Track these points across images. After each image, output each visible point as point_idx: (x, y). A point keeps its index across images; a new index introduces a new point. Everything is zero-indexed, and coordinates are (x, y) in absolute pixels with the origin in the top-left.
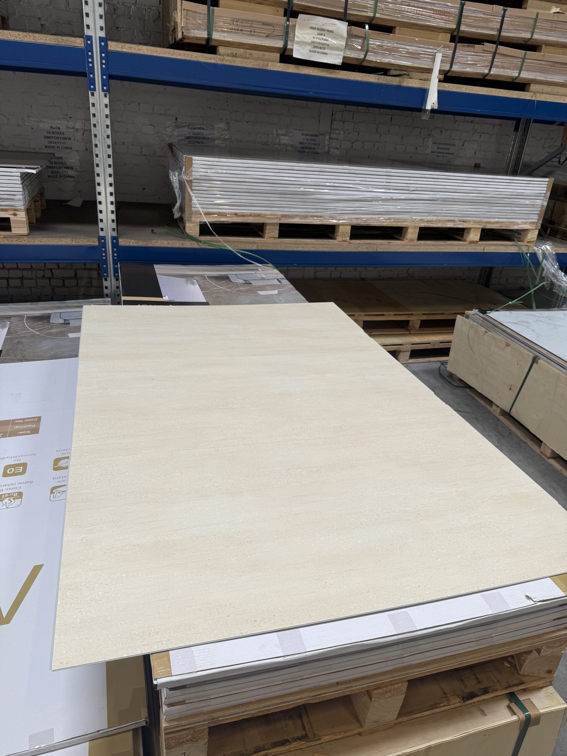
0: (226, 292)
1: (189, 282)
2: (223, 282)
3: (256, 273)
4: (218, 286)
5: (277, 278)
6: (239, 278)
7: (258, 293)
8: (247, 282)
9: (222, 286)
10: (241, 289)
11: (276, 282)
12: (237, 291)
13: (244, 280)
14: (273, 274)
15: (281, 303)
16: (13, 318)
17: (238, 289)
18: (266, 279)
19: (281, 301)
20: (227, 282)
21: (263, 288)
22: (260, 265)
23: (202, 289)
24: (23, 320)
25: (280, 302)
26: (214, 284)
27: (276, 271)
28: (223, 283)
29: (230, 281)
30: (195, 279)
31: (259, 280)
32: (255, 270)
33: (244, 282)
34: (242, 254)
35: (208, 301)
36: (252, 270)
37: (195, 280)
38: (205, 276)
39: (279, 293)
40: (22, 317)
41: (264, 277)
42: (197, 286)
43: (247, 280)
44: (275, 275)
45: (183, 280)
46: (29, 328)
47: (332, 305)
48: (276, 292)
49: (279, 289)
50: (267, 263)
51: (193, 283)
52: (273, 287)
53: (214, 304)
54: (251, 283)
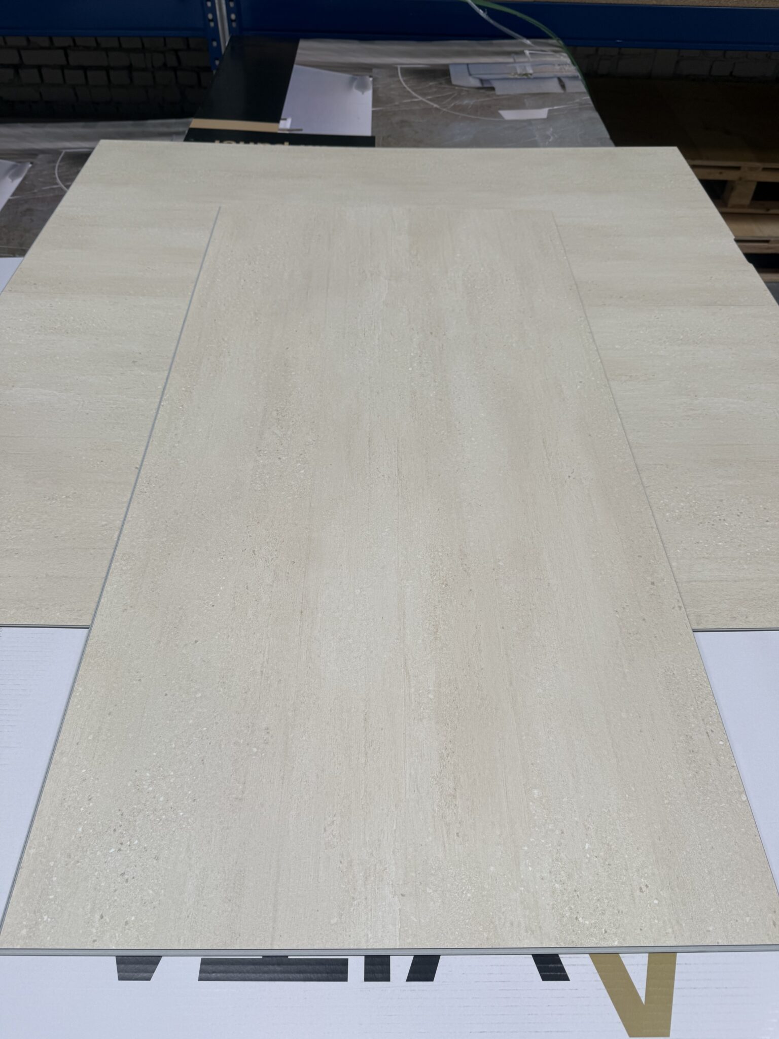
0: (428, 110)
1: (355, 84)
2: (431, 84)
3: (515, 62)
4: (414, 94)
5: (559, 74)
6: (470, 75)
7: (500, 116)
8: (486, 85)
9: (424, 95)
10: (466, 102)
11: (553, 87)
12: (455, 108)
13: (482, 81)
14: (554, 65)
15: (545, 146)
16: (41, 156)
17: (458, 102)
18: (535, 75)
19: (548, 137)
20: (441, 84)
21: (516, 102)
22: (528, 42)
23: (376, 101)
24: (55, 162)
25: (545, 142)
26: (408, 89)
27: (565, 58)
28: (430, 87)
29: (449, 82)
30: (371, 77)
31: (516, 79)
32: (517, 53)
33: (478, 84)
34: (490, 12)
35: (374, 134)
36: (509, 54)
37: (371, 79)
38: (399, 67)
39: (551, 117)
40: (57, 152)
41: (531, 71)
42: (369, 94)
43: (488, 81)
44: (557, 68)
45: (346, 76)
46: (58, 181)
47: (671, 156)
48: (543, 113)
49: (553, 106)
50: (548, 37)
51: (362, 87)
52: (541, 99)
53: (387, 144)
54: (493, 89)
